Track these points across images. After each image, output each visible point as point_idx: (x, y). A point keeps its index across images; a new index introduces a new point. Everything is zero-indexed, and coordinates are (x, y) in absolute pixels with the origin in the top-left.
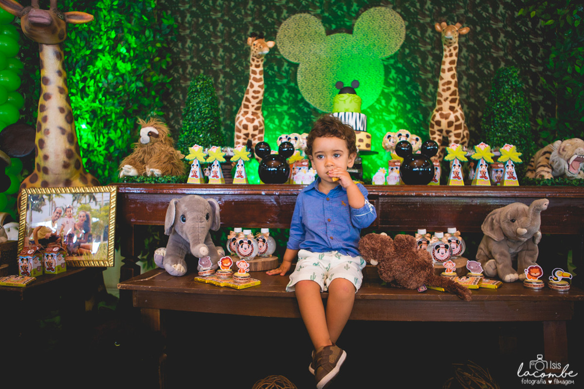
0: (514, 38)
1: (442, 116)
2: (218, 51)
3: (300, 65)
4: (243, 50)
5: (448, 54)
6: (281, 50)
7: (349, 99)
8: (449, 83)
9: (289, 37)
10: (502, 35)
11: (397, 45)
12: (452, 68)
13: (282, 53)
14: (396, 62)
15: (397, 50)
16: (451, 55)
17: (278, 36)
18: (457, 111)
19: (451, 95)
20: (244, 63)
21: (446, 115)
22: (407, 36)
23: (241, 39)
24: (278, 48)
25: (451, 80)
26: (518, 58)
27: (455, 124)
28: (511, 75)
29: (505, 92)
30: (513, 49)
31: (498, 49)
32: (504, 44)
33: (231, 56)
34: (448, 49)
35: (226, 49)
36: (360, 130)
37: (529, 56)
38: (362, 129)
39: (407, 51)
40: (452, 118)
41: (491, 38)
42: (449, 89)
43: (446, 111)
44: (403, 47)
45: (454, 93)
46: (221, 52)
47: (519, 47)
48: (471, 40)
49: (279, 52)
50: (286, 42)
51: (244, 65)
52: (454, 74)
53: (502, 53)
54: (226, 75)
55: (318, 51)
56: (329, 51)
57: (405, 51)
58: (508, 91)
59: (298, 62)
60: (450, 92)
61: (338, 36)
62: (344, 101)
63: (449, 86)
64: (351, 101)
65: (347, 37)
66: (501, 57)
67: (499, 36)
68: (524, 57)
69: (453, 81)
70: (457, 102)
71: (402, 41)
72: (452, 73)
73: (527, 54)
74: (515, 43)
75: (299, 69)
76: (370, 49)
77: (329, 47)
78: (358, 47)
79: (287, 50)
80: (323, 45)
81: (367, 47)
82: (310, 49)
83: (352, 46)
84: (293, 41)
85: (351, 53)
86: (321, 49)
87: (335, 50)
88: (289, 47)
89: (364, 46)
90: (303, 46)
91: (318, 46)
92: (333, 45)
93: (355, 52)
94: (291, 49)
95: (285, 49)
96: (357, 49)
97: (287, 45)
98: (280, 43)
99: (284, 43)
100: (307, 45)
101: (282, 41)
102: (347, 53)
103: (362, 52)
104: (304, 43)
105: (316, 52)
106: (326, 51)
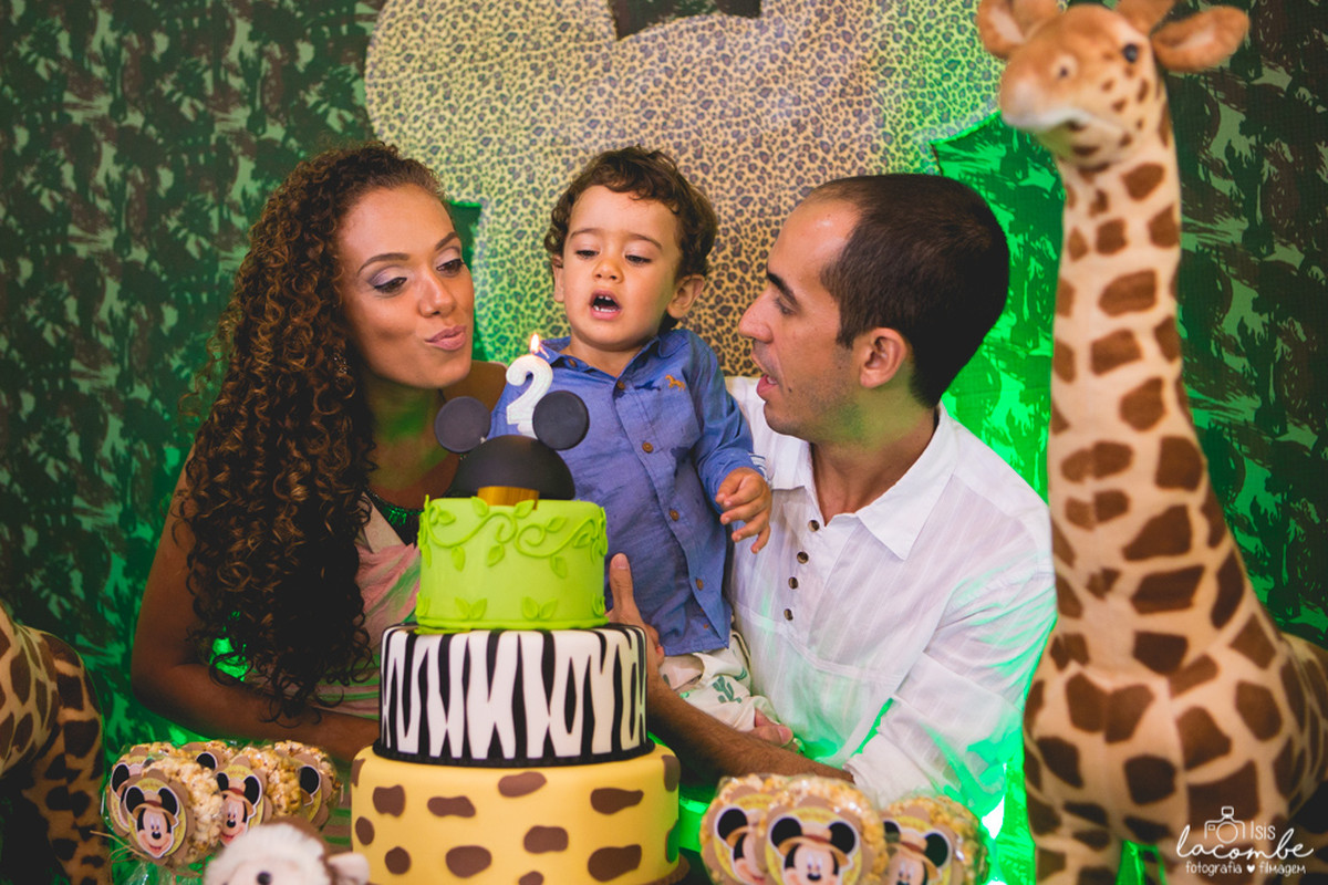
1: (1087, 705)
3: (487, 212)
4: (206, 148)
5: (1089, 231)
7: (485, 541)
8: (1111, 458)
9: (428, 66)
12: (1126, 335)
16: (1112, 239)
17: (368, 60)
18: (1206, 669)
19: (1134, 552)
21: (1119, 696)
23: (198, 92)
24: (376, 125)
25: (1123, 434)
27: (1185, 779)
34: (1084, 194)
36: (550, 758)
38: (568, 745)
40: (1160, 730)
42: (1113, 505)
43: (1113, 672)
45: (1167, 533)
50: (413, 90)
51: (215, 226)
52: (1155, 384)
55: (576, 130)
59: (474, 200)
60: (1123, 530)
63: (1112, 483)
69: (1145, 447)
70: (1207, 592)
72: (1127, 378)
75: (480, 237)
76: (859, 91)
77: (631, 99)
78: (791, 86)
79: (419, 135)
80: (601, 92)
81: (845, 82)
82: (534, 121)
83: (760, 81)
84: (446, 85)
85: (753, 124)
86: (588, 114)
87: (666, 116)
88: (427, 118)
89: (826, 82)
90: (499, 105)
91: (573, 103)
92: (652, 89)
93: (774, 119)
94: (438, 126)
95: (410, 133)
96: (788, 100)
97: (419, 107)
98: (384, 100)
99: (404, 96)
100: (519, 99)
101: (395, 87)
102: (729, 125)
103: (813, 114)
104: (504, 91)
105: (563, 133)
106: (618, 126)
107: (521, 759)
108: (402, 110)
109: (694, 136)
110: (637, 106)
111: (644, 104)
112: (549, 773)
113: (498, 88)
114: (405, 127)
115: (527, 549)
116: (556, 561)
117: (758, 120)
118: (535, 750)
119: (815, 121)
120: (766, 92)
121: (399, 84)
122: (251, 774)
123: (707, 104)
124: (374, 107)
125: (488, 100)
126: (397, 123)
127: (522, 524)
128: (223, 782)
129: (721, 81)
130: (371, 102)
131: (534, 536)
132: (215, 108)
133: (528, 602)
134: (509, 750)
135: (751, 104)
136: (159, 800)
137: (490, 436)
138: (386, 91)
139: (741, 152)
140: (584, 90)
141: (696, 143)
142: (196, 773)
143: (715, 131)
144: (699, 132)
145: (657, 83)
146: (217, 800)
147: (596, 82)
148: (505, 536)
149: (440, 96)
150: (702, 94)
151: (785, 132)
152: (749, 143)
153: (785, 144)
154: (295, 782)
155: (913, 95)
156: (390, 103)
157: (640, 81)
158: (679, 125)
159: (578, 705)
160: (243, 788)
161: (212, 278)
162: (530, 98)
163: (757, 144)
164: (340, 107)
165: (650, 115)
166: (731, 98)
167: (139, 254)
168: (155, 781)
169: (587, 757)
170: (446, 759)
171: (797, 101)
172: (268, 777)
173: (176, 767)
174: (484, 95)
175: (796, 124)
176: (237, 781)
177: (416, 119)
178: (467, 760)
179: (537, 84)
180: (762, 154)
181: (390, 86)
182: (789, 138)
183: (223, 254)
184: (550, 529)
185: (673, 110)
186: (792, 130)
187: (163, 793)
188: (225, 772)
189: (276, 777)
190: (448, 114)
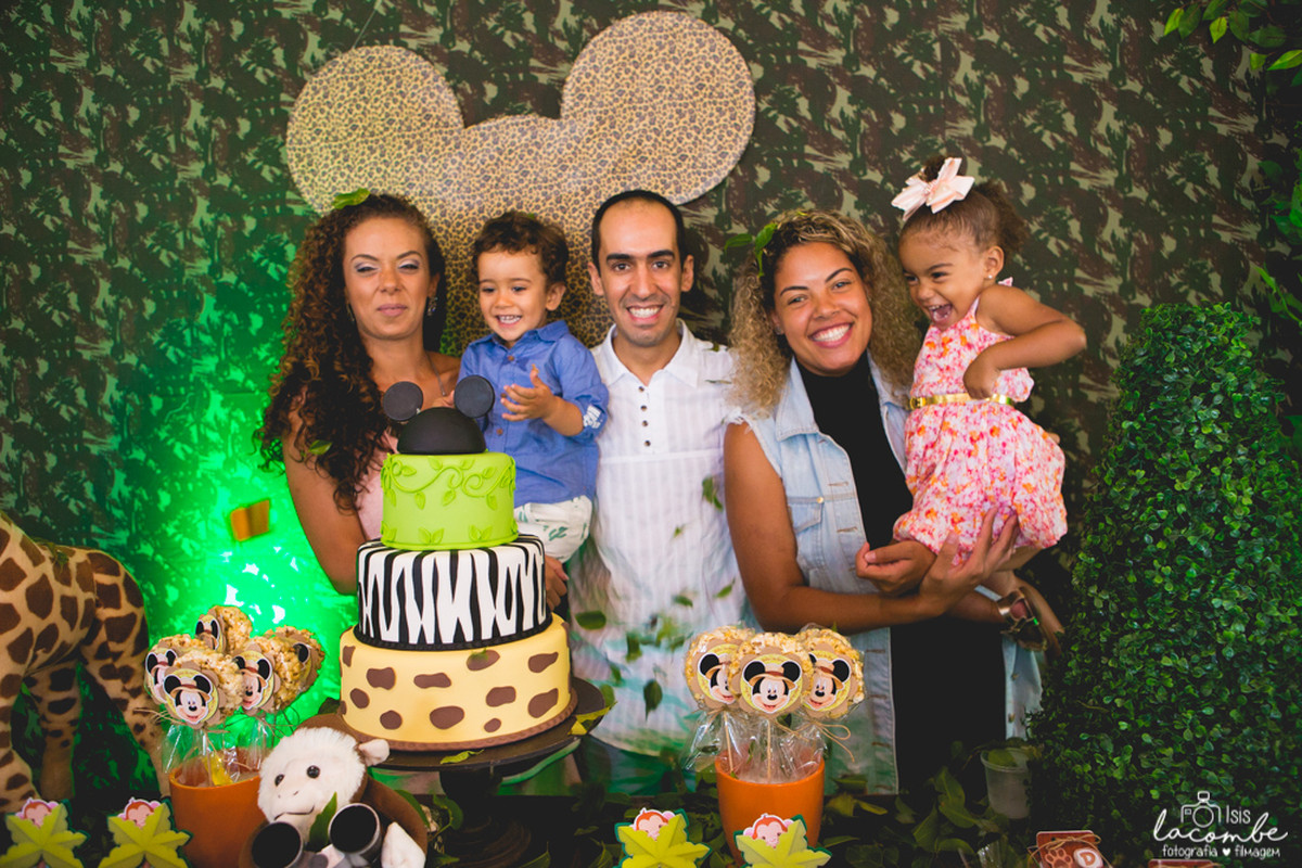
0: (1151, 122)
2: (87, 195)
4: (172, 189)
6: (303, 185)
7: (441, 487)
9: (332, 138)
10: (1109, 110)
11: (724, 155)
13: (307, 197)
14: (722, 219)
15: (725, 173)
17: (289, 132)
20: (180, 236)
22: (759, 116)
23: (164, 149)
24: (295, 177)
26: (1168, 193)
28: (1219, 352)
29: (1198, 444)
30: (1147, 162)
31: (1095, 162)
32: (1116, 142)
33: (134, 211)
35: (112, 186)
36: (497, 638)
37: (1206, 186)
39: (764, 175)
41: (1069, 120)
44: (747, 159)
46: (96, 200)
47: (1172, 152)
48: (998, 131)
49: (299, 194)
50: (322, 154)
51: (181, 244)
53: (1109, 177)
54: (120, 282)
55: (436, 186)
56: (474, 182)
57: (754, 175)
58: (1212, 437)
61: (508, 130)
62: (418, 492)
64: (450, 495)
65: (540, 131)
66: (1108, 192)
67: (1098, 113)
68: (1189, 191)
71: (744, 138)
73: (1201, 179)
74: (1156, 137)
76: (624, 170)
77: (475, 168)
78: (581, 165)
79: (326, 185)
80: (454, 162)
81: (616, 165)
82: (407, 179)
83: (560, 161)
84: (345, 152)
85: (556, 188)
86: (445, 176)
87: (498, 180)
88: (332, 173)
89: (604, 163)
90: (383, 167)
91: (434, 168)
92: (488, 161)
93: (569, 186)
94: (339, 179)
95: (320, 183)
96: (578, 174)
97: (326, 166)
98: (301, 160)
99: (316, 158)
100: (397, 164)
101: (308, 151)
102: (540, 188)
103: (595, 183)
104: (386, 158)
105: (428, 188)
106: (465, 185)
107: (478, 641)
108: (314, 167)
109: (517, 194)
110: (478, 173)
111: (483, 171)
112: (499, 649)
113: (382, 155)
114: (316, 179)
115: (471, 492)
116: (490, 500)
117: (559, 185)
118: (487, 634)
119: (596, 188)
120: (564, 168)
121: (312, 149)
122: (262, 657)
123: (525, 174)
124: (293, 164)
125: (375, 164)
126: (311, 176)
127: (467, 474)
128: (241, 663)
129: (535, 159)
130: (291, 160)
131: (475, 482)
132: (177, 162)
133: (473, 529)
134: (469, 636)
135: (555, 175)
136: (195, 683)
137: (425, 407)
138: (302, 154)
139: (548, 206)
140: (442, 160)
141: (518, 199)
142: (221, 660)
143: (530, 191)
144: (520, 192)
145: (492, 158)
146: (239, 677)
147: (450, 155)
148: (456, 481)
149: (341, 158)
150: (521, 167)
151: (577, 194)
152: (553, 200)
153: (577, 202)
154: (296, 659)
155: (659, 175)
156: (305, 161)
157: (480, 156)
158: (507, 186)
159: (513, 600)
160: (257, 667)
161: (180, 280)
162: (405, 163)
163: (559, 201)
164: (271, 165)
165: (487, 178)
166: (541, 170)
167: (124, 263)
168: (190, 671)
169: (520, 634)
170: (422, 646)
171: (584, 175)
172: (275, 658)
173: (205, 658)
174: (372, 160)
175: (584, 189)
176: (253, 663)
177: (324, 174)
178: (439, 646)
179: (409, 154)
180: (562, 208)
181: (305, 150)
182: (579, 198)
183: (188, 264)
184: (484, 477)
185: (503, 176)
186: (582, 193)
187: (197, 678)
188: (242, 655)
189: (282, 658)
190: (347, 172)
